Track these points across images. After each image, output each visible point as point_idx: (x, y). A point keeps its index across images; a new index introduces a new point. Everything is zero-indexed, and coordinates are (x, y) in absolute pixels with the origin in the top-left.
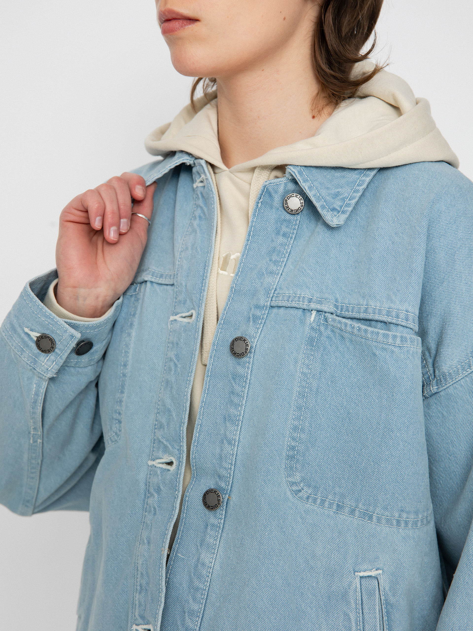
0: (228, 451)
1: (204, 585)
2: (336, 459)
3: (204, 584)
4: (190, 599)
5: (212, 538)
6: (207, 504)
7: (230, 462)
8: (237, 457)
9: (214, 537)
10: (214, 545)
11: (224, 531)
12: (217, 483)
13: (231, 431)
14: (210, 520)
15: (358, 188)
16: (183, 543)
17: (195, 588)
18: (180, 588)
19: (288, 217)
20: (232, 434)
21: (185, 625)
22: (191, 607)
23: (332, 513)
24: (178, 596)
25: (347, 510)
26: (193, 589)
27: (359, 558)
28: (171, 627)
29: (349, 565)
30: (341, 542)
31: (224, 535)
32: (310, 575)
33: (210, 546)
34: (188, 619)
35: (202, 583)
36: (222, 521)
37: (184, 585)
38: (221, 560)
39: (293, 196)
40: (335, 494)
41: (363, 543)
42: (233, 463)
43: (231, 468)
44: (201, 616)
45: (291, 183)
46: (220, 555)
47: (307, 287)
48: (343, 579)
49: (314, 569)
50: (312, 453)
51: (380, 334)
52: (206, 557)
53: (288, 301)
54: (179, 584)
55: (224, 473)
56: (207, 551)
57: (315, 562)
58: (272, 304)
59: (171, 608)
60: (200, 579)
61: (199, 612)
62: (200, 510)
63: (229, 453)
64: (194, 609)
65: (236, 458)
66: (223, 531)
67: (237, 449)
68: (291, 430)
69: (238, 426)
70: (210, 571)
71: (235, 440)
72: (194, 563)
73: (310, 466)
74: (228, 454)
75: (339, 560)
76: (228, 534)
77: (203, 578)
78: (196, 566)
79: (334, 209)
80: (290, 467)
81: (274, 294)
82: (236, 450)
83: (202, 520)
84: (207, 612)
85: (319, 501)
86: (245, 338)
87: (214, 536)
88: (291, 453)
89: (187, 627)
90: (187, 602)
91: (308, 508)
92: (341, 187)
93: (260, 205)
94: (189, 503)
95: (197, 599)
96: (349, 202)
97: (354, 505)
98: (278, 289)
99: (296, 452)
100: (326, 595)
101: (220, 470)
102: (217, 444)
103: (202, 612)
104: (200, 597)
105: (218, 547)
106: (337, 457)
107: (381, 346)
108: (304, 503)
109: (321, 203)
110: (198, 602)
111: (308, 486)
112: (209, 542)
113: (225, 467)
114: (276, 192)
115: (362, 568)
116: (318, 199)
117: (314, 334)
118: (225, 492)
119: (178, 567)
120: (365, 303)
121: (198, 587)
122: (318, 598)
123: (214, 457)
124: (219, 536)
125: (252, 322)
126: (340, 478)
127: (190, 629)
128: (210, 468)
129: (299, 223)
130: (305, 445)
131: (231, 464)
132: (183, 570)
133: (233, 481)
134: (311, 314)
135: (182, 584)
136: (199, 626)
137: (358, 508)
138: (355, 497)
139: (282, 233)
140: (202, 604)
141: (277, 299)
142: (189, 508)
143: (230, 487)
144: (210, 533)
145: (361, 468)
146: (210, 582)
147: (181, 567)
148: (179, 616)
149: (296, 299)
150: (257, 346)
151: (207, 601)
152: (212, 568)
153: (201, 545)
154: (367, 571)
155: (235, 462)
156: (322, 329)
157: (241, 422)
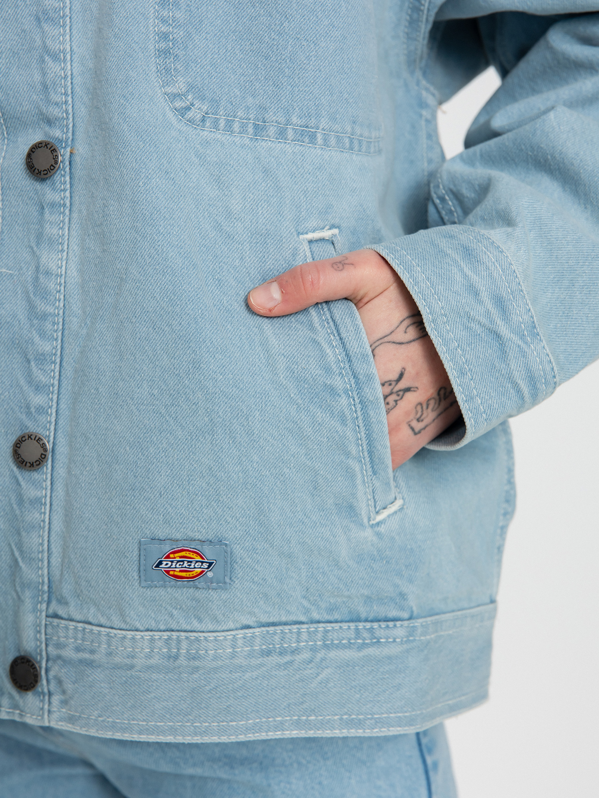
0: (55, 73)
1: (55, 306)
2: (240, 51)
3: (53, 305)
4: (34, 336)
5: (55, 227)
6: (35, 168)
7: (63, 91)
8: (73, 80)
9: (57, 224)
10: (60, 237)
11: (74, 209)
12: (46, 134)
13: (53, 38)
14: (46, 198)
16: (7, 250)
17: (40, 317)
18: (13, 323)
20: (58, 42)
21: (33, 381)
22: (39, 349)
23: (247, 141)
24: (13, 338)
25: (272, 131)
26: (37, 318)
27: (302, 210)
28: (9, 393)
29: (288, 223)
30: (269, 188)
31: (75, 215)
32: (226, 249)
33: (54, 241)
34: (37, 371)
35: (50, 305)
36: (68, 194)
37: (20, 316)
38: (77, 258)
40: (248, 108)
41: (306, 184)
42: (69, 92)
43: (66, 102)
44: (58, 360)
46: (74, 251)
48: (283, 245)
49: (232, 237)
50: (198, 44)
52: (50, 259)
54: (12, 316)
55: (55, 112)
56: (51, 251)
57: (231, 225)
59: (4, 361)
60: (45, 298)
61: (54, 355)
62: (25, 187)
63: (59, 75)
64: (44, 351)
65: (72, 83)
66: (72, 210)
67: (72, 66)
68: (157, 7)
69: (64, 26)
70: (60, 282)
71: (64, 52)
72: (30, 276)
73: (198, 66)
74: (57, 78)
75: (272, 216)
76: (80, 211)
77: (50, 295)
78: (37, 279)
80: (165, 68)
82: (69, 67)
83: (32, 202)
84: (67, 351)
85: (222, 123)
87: (57, 222)
88: (163, 45)
89: (37, 385)
90: (30, 343)
91: (206, 138)
94: (5, 181)
95: (47, 333)
97: (282, 120)
99: (171, 44)
100: (260, 278)
101: (48, 109)
102: (34, 66)
103: (59, 353)
104: (51, 330)
105: (68, 239)
106: (242, 48)
108: (199, 130)
110: (50, 338)
111: (200, 98)
112: (51, 235)
113: (56, 102)
115: (309, 227)
118: (64, 144)
119: (4, 290)
121: (45, 312)
122: (246, 285)
123: (33, 90)
124: (67, 220)
126: (251, 81)
127: (43, 386)
128: (29, 112)
130: (184, 30)
131: (66, 94)
132: (15, 293)
133: (75, 122)
135: (16, 315)
136: (57, 378)
137: (290, 125)
138: (282, 106)
140: (56, 339)
142: (5, 189)
143: (70, 135)
144: (49, 220)
145: (286, 55)
146: (64, 300)
147: (9, 288)
148: (20, 370)
151: (65, 334)
152: (63, 276)
153: (38, 244)
154: (317, 230)
155: (72, 88)
157: (68, 18)
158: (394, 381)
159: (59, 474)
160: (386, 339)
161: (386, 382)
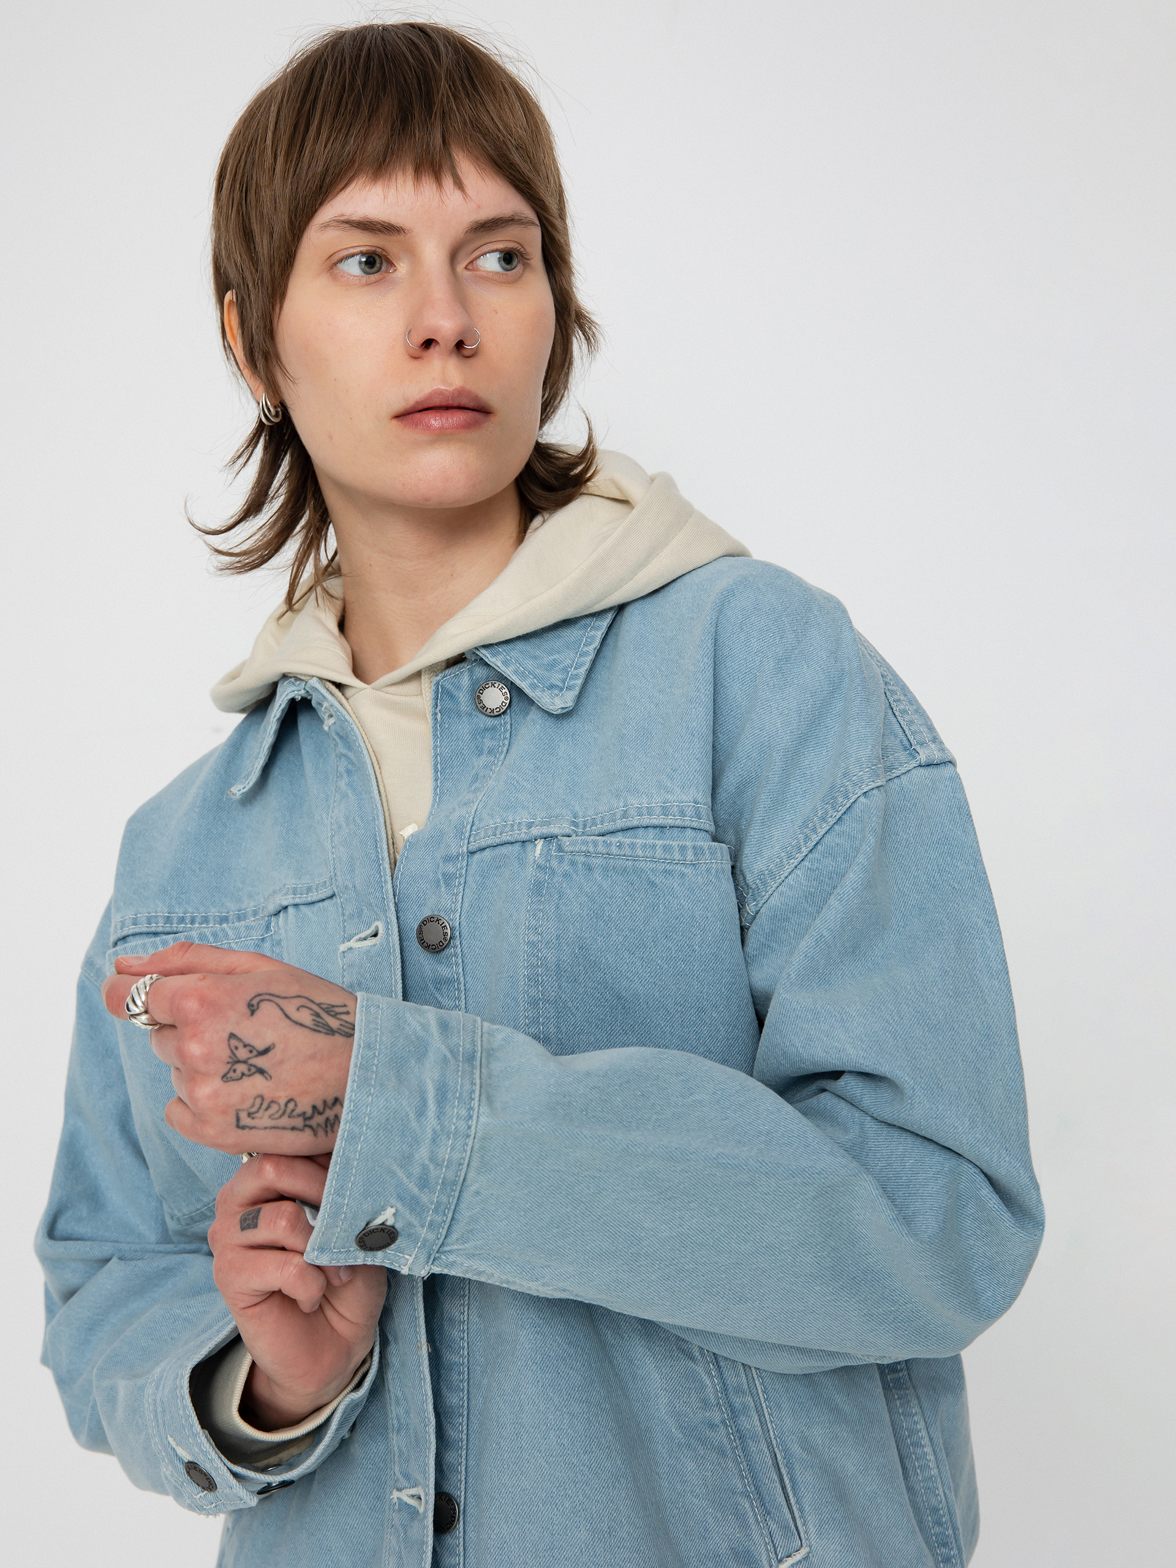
15: (585, 649)
19: (490, 722)
39: (487, 686)
44: (465, 1413)
45: (479, 667)
47: (523, 808)
51: (657, 847)
53: (495, 836)
58: (470, 848)
79: (552, 687)
81: (471, 832)
86: (437, 917)
92: (558, 653)
93: (439, 716)
96: (575, 672)
98: (477, 823)
107: (661, 867)
109: (529, 681)
114: (458, 688)
116: (523, 676)
117: (541, 876)
120: (621, 804)
125: (443, 886)
129: (511, 728)
134: (535, 846)
136: (465, 1432)
139: (486, 750)
141: (477, 838)
149: (508, 828)
150: (461, 924)
152: (466, 1322)
156: (554, 863)
158: (257, 1051)
159: (471, 1538)
160: (280, 1002)
161: (249, 1045)
